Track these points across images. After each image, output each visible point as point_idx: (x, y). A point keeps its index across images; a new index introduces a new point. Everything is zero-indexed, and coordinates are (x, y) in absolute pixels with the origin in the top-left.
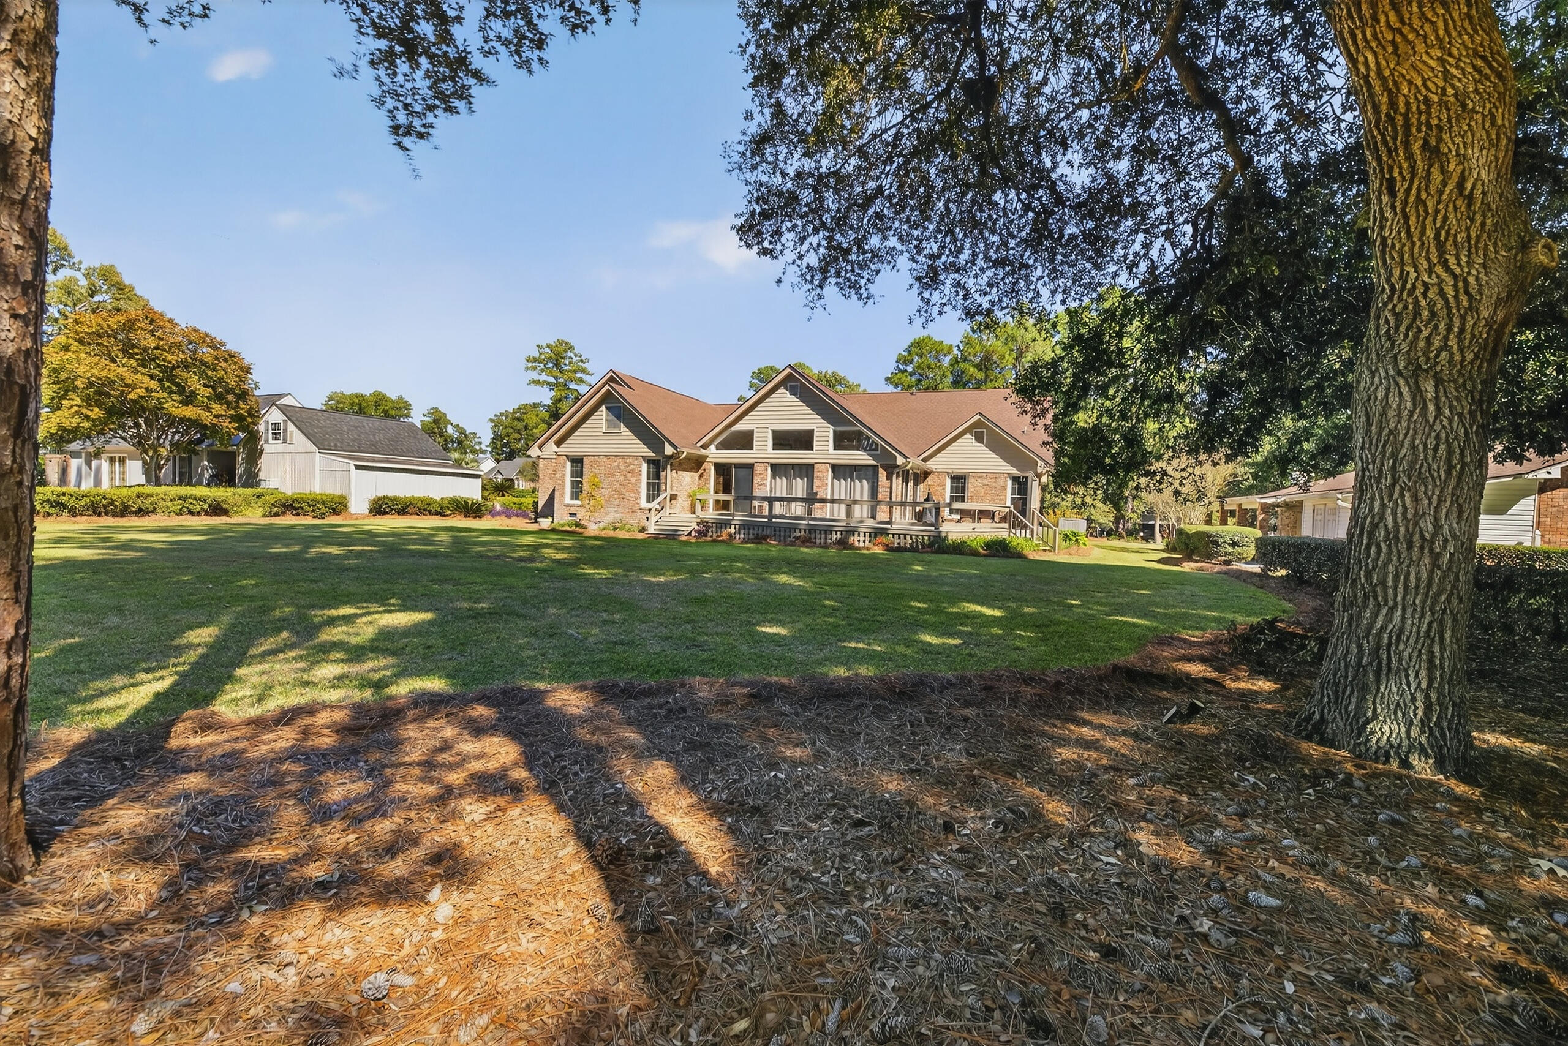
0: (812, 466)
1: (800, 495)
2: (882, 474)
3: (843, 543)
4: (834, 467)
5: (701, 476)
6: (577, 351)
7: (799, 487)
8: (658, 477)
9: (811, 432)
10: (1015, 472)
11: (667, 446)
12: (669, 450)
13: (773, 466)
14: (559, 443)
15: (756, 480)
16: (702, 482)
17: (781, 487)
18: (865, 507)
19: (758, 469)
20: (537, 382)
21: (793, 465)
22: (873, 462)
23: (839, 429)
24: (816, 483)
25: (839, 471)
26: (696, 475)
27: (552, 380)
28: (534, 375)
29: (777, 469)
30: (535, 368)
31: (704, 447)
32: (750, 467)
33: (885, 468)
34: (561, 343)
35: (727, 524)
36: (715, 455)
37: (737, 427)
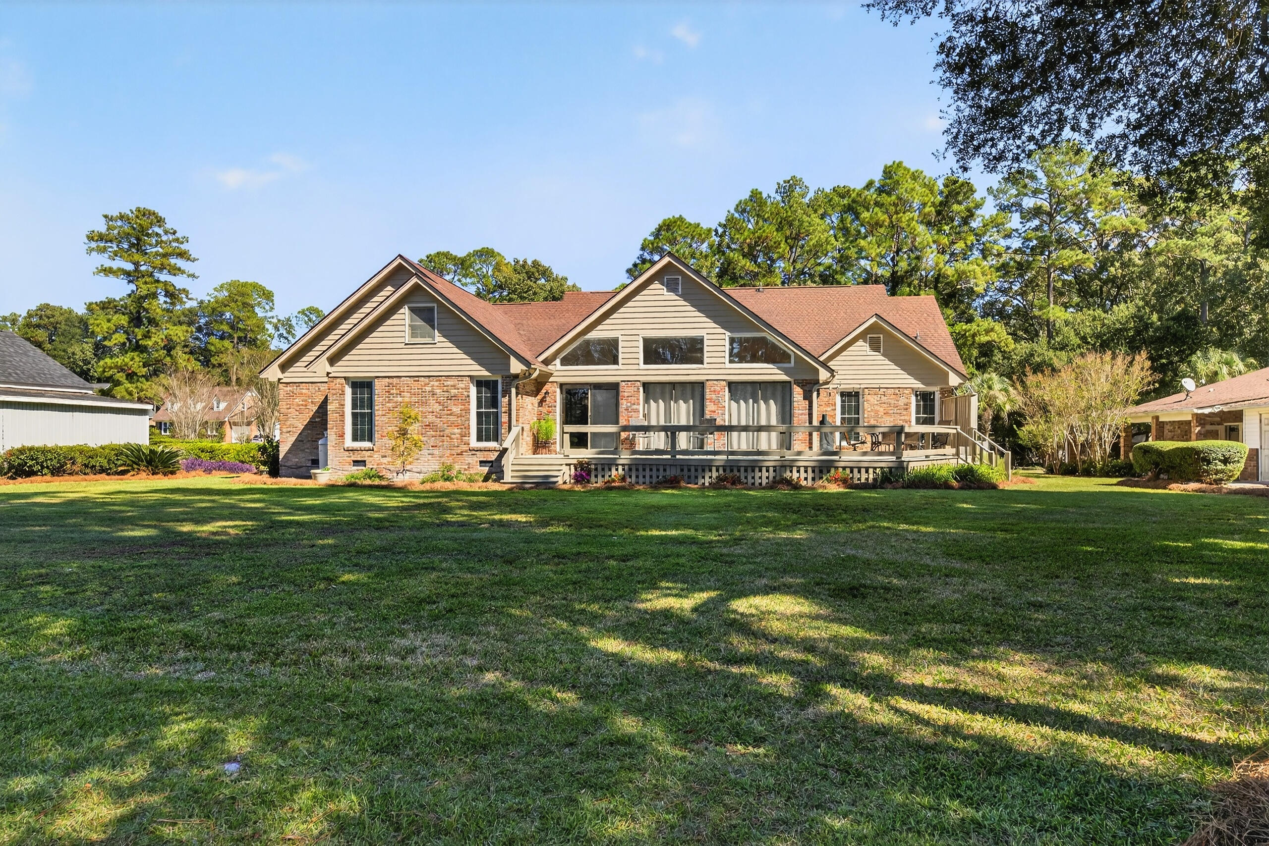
0: (702, 384)
1: (683, 422)
2: (798, 393)
3: (779, 482)
4: (731, 384)
5: (541, 402)
6: (168, 226)
7: (682, 413)
8: (494, 403)
9: (701, 341)
10: (919, 386)
11: (513, 360)
12: (516, 367)
13: (647, 386)
14: (333, 360)
15: (624, 404)
16: (544, 409)
17: (657, 413)
18: (774, 435)
19: (626, 391)
20: (107, 271)
21: (673, 385)
22: (785, 378)
23: (737, 335)
24: (709, 407)
25: (738, 389)
26: (535, 400)
27: (130, 267)
28: (104, 260)
29: (650, 389)
30: (103, 250)
31: (546, 362)
32: (614, 387)
33: (802, 384)
34: (144, 213)
35: (609, 465)
36: (562, 373)
37: (593, 335)
